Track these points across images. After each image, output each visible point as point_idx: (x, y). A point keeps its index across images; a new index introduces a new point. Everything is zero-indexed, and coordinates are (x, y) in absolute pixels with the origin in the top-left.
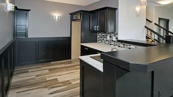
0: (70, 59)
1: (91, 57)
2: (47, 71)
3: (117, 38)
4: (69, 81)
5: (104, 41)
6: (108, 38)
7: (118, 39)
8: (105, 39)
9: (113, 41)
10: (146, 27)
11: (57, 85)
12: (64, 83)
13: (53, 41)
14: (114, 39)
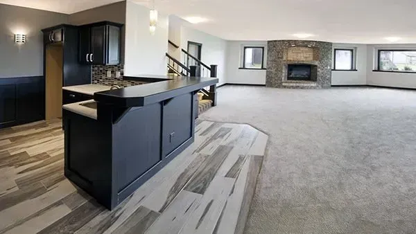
0: (44, 119)
1: (80, 104)
2: (9, 142)
3: (122, 74)
4: (45, 153)
5: (101, 80)
6: (109, 75)
7: (124, 75)
8: (104, 77)
9: (116, 78)
10: (167, 55)
11: (28, 161)
12: (38, 157)
13: (15, 85)
14: (118, 75)
